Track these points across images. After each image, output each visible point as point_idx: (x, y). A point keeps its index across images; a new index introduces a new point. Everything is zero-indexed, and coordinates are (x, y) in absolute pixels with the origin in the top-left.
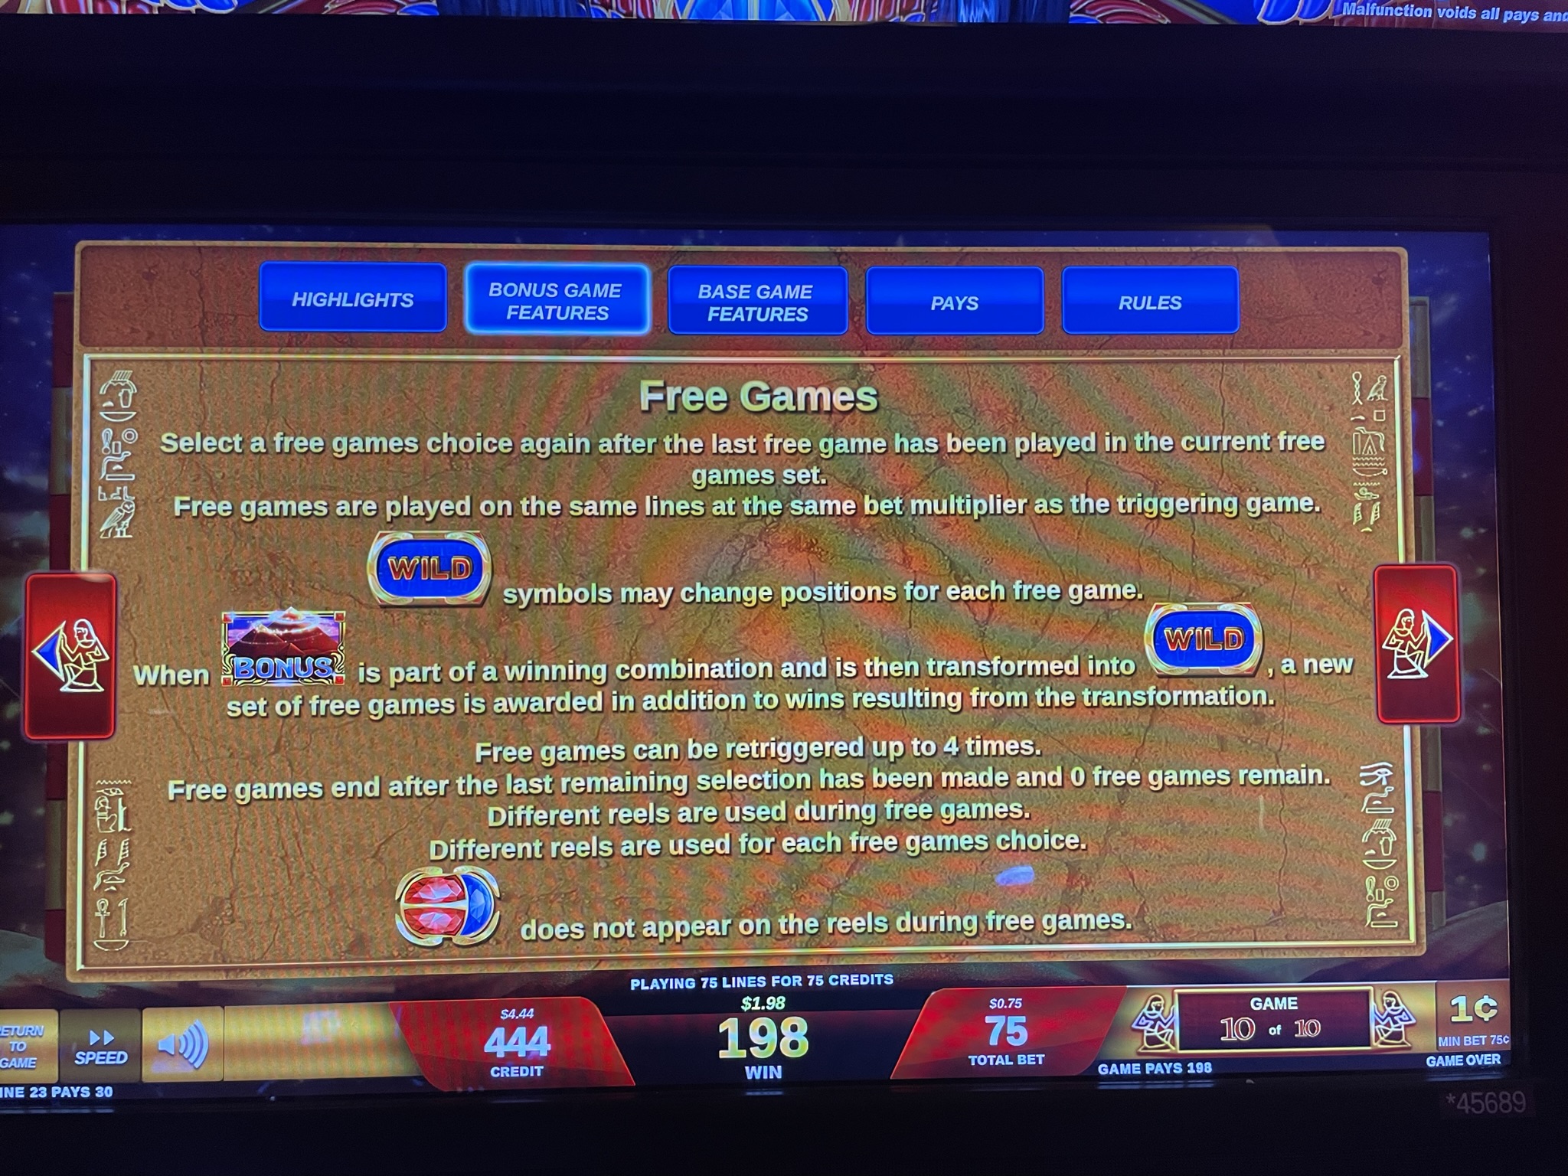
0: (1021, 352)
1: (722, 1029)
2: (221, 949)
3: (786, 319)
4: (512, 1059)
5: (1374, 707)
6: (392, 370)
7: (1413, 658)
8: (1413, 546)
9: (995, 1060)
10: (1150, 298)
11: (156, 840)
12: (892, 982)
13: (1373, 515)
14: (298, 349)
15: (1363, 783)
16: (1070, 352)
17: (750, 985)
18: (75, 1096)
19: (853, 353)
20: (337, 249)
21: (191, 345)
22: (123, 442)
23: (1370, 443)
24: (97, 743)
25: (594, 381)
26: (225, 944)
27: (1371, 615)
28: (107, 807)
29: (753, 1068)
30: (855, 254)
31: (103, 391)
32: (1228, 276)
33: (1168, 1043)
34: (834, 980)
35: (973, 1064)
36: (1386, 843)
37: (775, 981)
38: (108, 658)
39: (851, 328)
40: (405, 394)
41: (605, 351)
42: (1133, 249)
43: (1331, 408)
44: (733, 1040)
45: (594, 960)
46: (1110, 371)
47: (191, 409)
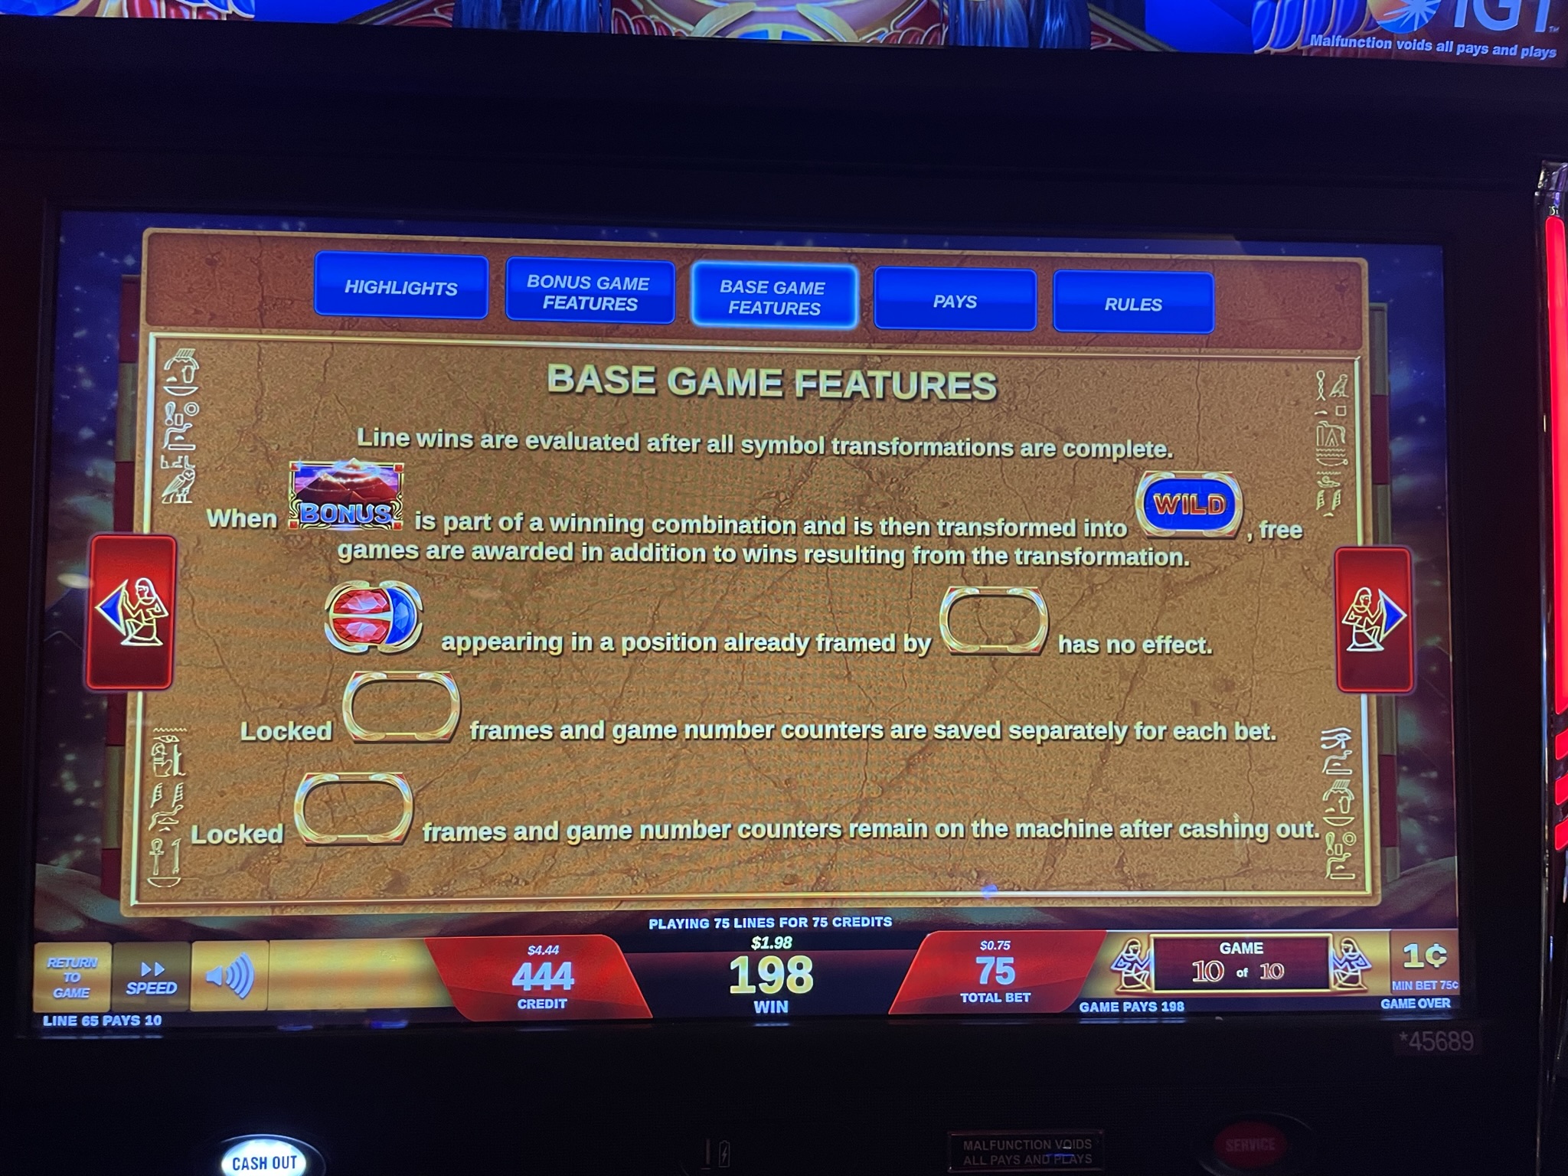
0: (1015, 347)
1: (733, 966)
2: (268, 887)
3: (800, 313)
4: (537, 992)
5: (1333, 677)
6: (437, 354)
7: (1370, 632)
8: (1370, 530)
9: (985, 998)
10: (1133, 300)
11: (209, 784)
12: (890, 924)
13: (1334, 502)
14: (350, 332)
15: (1324, 746)
16: (1060, 348)
17: (759, 926)
18: (126, 1024)
19: (861, 345)
20: (387, 241)
21: (251, 326)
22: (185, 415)
23: (1332, 436)
24: (155, 693)
26: (271, 882)
27: (1332, 593)
28: (163, 753)
29: (762, 1003)
30: (864, 254)
31: (167, 366)
32: (1204, 282)
33: (1144, 983)
34: (837, 922)
35: (965, 1001)
36: (1345, 802)
37: (782, 922)
38: (167, 614)
39: (861, 322)
40: (449, 376)
41: (634, 340)
42: (1118, 255)
43: (1297, 403)
44: (744, 975)
45: (616, 900)
46: (1096, 366)
47: (250, 385)
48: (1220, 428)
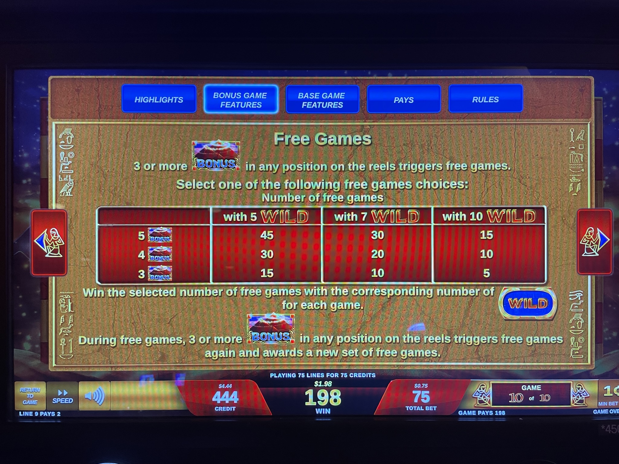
0: (431, 120)
1: (306, 394)
2: (109, 359)
3: (334, 107)
4: (223, 404)
5: (576, 268)
6: (174, 129)
7: (593, 248)
8: (594, 201)
9: (416, 408)
10: (485, 97)
11: (83, 315)
12: (375, 376)
13: (578, 188)
14: (137, 120)
15: (570, 299)
16: (451, 120)
17: (318, 377)
19: (361, 121)
20: (152, 79)
21: (95, 118)
22: (68, 158)
23: (577, 158)
24: (60, 277)
25: (255, 133)
26: (111, 356)
27: (576, 230)
28: (64, 303)
29: (319, 409)
30: (362, 80)
31: (60, 137)
32: (519, 88)
33: (487, 403)
34: (352, 375)
35: (408, 409)
36: (580, 323)
37: (328, 375)
38: (64, 244)
39: (361, 110)
40: (180, 138)
41: (260, 121)
42: (479, 77)
43: (561, 143)
44: (311, 398)
45: (256, 365)
46: (468, 128)
47: (95, 144)
48: (525, 155)
